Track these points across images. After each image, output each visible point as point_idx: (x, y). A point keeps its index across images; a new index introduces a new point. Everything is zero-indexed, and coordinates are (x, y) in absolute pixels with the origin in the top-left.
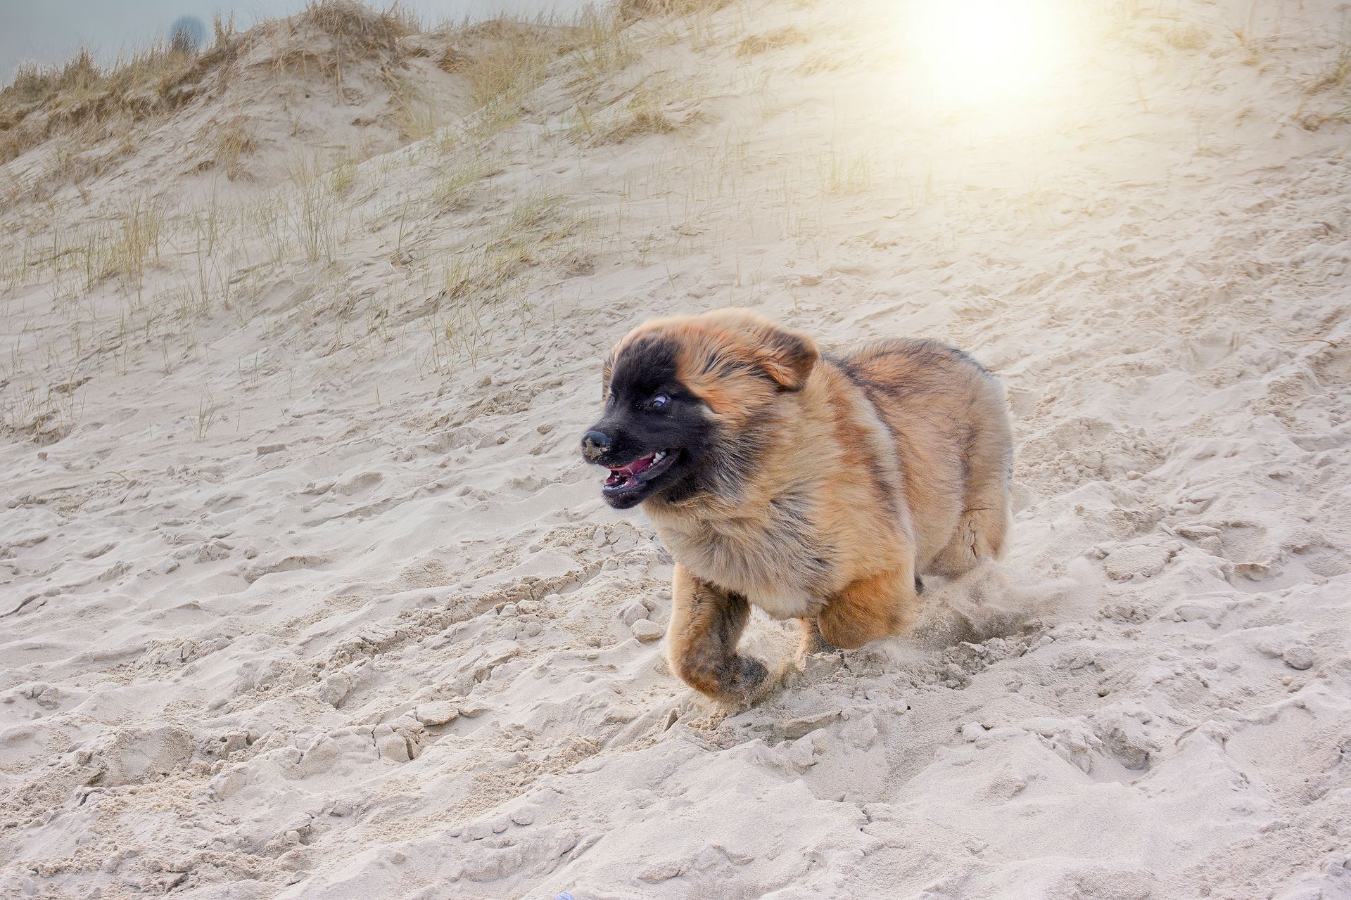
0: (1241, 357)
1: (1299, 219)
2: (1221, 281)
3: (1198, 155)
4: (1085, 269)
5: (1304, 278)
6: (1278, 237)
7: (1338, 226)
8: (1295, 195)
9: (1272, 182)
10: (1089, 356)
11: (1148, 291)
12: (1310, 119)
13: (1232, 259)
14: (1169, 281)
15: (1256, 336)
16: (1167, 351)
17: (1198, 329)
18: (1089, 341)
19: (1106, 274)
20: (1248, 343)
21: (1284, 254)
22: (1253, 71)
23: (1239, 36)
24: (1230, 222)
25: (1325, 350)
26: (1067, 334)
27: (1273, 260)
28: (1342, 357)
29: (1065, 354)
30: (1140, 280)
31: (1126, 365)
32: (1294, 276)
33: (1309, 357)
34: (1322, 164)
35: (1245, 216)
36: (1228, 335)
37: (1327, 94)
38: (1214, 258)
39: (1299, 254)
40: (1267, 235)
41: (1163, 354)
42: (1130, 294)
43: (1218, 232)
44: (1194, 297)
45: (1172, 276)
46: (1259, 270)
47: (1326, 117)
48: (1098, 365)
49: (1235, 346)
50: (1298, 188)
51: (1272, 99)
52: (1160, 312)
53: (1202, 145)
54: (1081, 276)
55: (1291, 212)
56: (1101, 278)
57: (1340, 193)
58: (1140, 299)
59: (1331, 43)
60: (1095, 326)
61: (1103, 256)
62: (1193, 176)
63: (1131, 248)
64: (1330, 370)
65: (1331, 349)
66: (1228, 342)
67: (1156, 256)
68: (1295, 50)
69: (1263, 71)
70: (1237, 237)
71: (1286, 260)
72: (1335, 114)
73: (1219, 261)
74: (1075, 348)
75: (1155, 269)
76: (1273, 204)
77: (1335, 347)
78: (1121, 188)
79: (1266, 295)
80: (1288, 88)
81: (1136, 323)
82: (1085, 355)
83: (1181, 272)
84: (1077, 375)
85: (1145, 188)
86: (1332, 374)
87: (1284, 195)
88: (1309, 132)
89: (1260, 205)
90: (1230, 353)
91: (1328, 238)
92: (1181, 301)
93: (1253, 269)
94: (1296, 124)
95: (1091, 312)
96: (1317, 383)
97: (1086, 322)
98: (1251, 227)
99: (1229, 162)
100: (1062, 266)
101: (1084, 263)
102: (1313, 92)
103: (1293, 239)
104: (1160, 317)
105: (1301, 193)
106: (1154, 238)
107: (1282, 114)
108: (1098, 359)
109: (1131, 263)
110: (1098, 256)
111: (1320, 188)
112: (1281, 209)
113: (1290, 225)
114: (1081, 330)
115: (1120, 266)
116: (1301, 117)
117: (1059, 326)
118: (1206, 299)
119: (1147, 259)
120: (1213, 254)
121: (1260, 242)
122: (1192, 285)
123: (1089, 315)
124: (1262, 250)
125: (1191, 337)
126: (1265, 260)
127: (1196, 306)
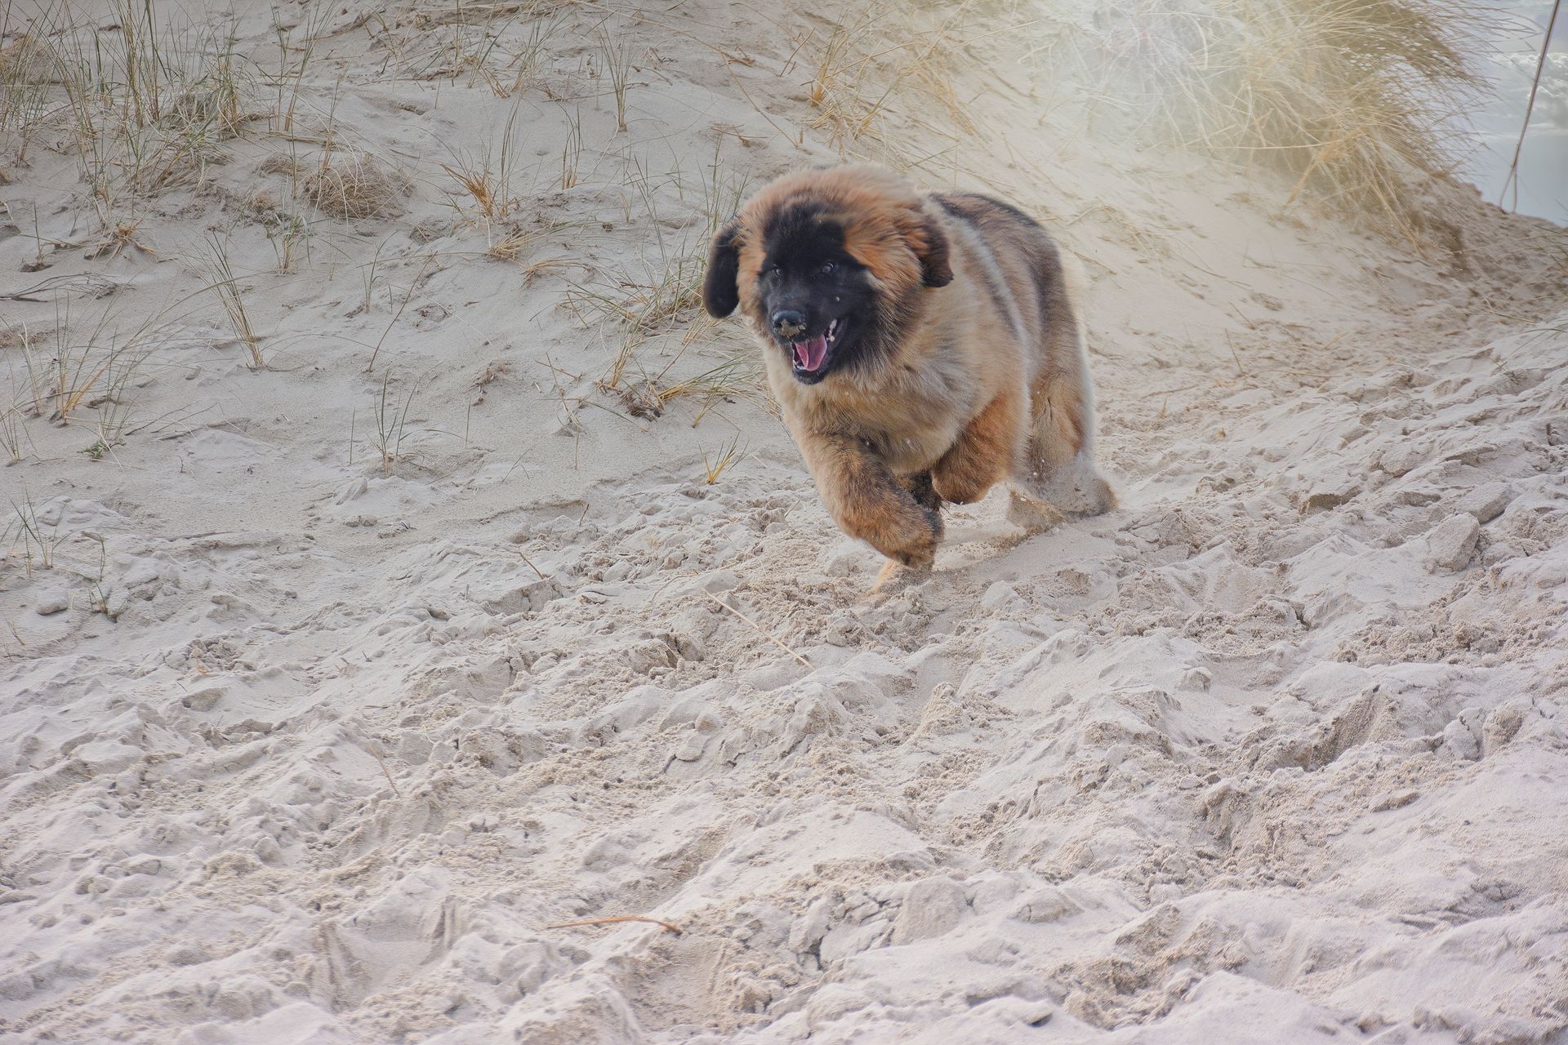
0: (456, 965)
1: (611, 628)
2: (421, 778)
3: (382, 472)
4: (89, 754)
5: (613, 769)
6: (559, 671)
7: (698, 644)
8: (606, 571)
9: (551, 539)
10: (84, 974)
11: (243, 805)
12: (643, 392)
13: (452, 723)
14: (295, 780)
15: (496, 912)
16: (280, 955)
17: (360, 896)
18: (88, 935)
19: (142, 765)
20: (476, 927)
21: (572, 710)
22: (513, 276)
23: (479, 192)
24: (454, 635)
25: (654, 943)
26: (33, 921)
27: (546, 726)
28: (693, 958)
29: (20, 971)
30: (228, 778)
31: (173, 994)
32: (592, 765)
33: (615, 961)
34: (670, 498)
35: (486, 620)
36: (431, 912)
37: (681, 335)
38: (408, 722)
39: (608, 710)
40: (535, 666)
41: (269, 963)
42: (198, 816)
43: (422, 657)
44: (354, 819)
45: (304, 768)
46: (513, 750)
47: (679, 386)
48: (107, 995)
49: (447, 936)
50: (614, 552)
51: (556, 341)
52: (267, 859)
53: (391, 450)
54: (82, 772)
55: (593, 610)
56: (129, 775)
57: (705, 566)
58: (223, 827)
59: (688, 215)
60: (106, 896)
61: (137, 722)
62: (370, 524)
63: (211, 700)
64: (665, 990)
65: (669, 939)
66: (431, 929)
67: (273, 718)
68: (608, 227)
69: (534, 275)
70: (466, 671)
71: (577, 726)
72: (697, 381)
73: (421, 731)
74: (49, 955)
75: (264, 751)
76: (556, 591)
77: (678, 934)
78: (193, 552)
79: (522, 814)
80: (592, 317)
81: (208, 887)
82: (74, 973)
83: (326, 758)
84: (43, 1027)
85: (252, 553)
86: (674, 999)
87: (580, 570)
88: (641, 422)
89: (525, 593)
90: (435, 955)
91: (672, 674)
92: (324, 827)
93: (498, 748)
94: (610, 401)
95: (95, 863)
96: (634, 1024)
97: (83, 890)
98: (499, 647)
99: (456, 491)
100: (31, 748)
101: (87, 738)
102: (650, 327)
103: (595, 675)
104: (268, 870)
105: (621, 566)
106: (271, 675)
107: (579, 379)
108: (107, 981)
109: (208, 736)
110: (127, 719)
111: (662, 553)
112: (571, 603)
113: (588, 642)
114: (68, 909)
115: (181, 745)
116: (621, 386)
117: (15, 900)
118: (384, 823)
119: (249, 726)
120: (408, 712)
121: (518, 683)
122: (351, 789)
123: (91, 869)
124: (521, 702)
125: (340, 918)
126: (526, 724)
127: (359, 840)
